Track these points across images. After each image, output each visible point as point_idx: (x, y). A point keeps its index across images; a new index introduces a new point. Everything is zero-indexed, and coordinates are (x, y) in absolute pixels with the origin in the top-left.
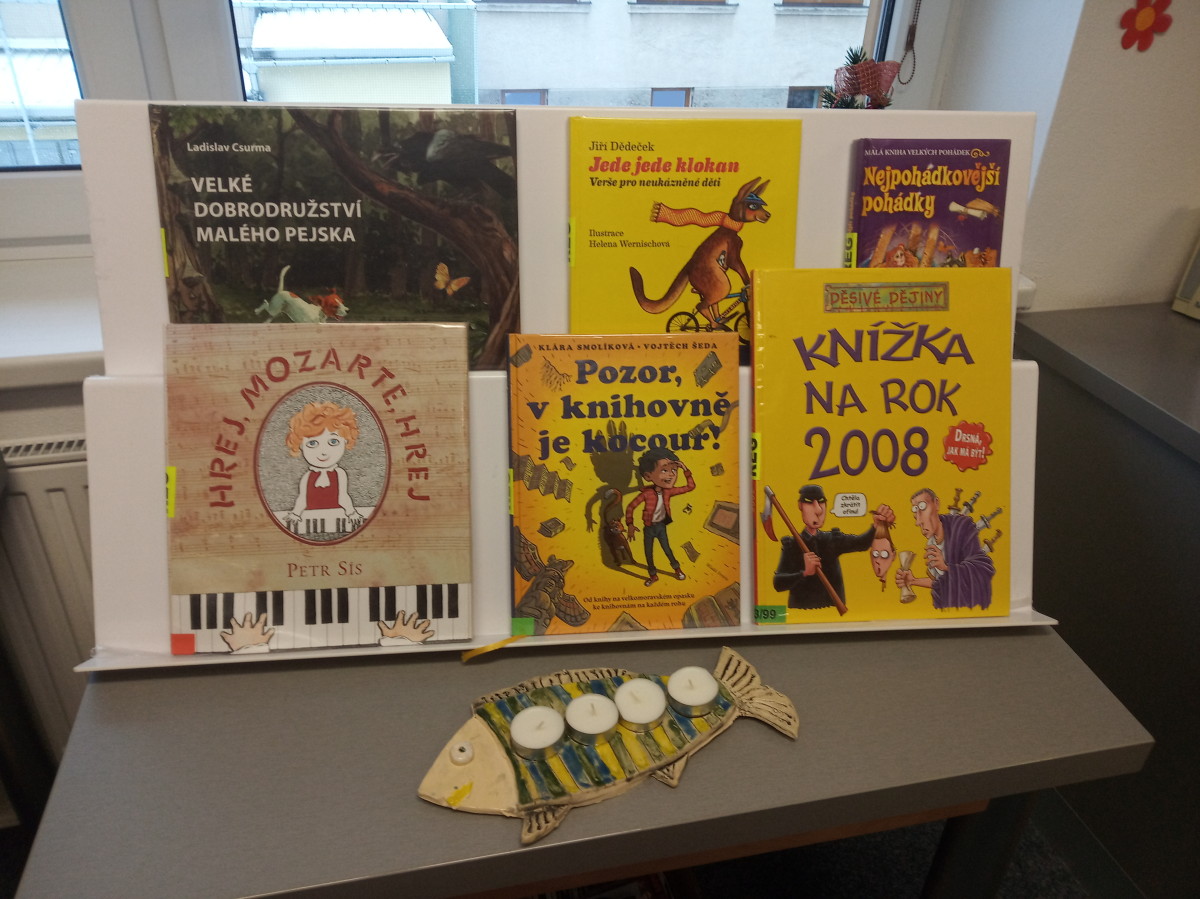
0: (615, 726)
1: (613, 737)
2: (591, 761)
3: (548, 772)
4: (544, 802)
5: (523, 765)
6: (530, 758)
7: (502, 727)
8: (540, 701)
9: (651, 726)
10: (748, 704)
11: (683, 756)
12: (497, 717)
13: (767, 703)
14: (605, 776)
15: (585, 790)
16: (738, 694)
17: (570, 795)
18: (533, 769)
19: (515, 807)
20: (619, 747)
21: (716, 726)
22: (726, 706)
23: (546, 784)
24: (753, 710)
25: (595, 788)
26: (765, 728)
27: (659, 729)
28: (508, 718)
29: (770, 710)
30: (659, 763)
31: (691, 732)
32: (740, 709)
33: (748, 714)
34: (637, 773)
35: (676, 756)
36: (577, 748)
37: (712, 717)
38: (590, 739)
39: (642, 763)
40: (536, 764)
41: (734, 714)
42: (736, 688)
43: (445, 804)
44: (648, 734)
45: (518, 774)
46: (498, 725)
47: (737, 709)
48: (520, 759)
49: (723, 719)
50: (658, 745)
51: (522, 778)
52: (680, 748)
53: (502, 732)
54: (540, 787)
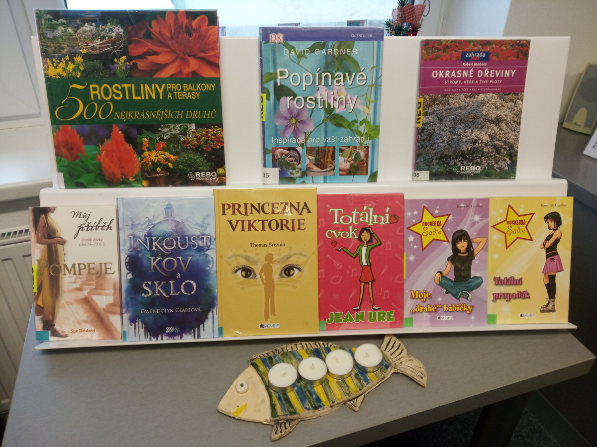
0: (325, 376)
1: (324, 382)
2: (311, 395)
3: (288, 400)
4: (285, 417)
5: (274, 395)
6: (278, 391)
7: (264, 373)
8: (285, 359)
9: (345, 376)
10: (399, 366)
11: (362, 394)
12: (261, 367)
13: (410, 365)
14: (319, 404)
15: (307, 411)
16: (394, 360)
17: (299, 414)
18: (279, 398)
19: (269, 419)
20: (327, 387)
21: (381, 378)
22: (387, 367)
23: (286, 407)
24: (402, 369)
25: (313, 411)
27: (349, 378)
28: (268, 368)
29: (411, 369)
30: (348, 398)
31: (367, 381)
32: (395, 368)
33: (399, 371)
34: (336, 403)
35: (357, 394)
36: (304, 387)
37: (379, 372)
38: (311, 382)
39: (339, 397)
40: (281, 395)
41: (391, 371)
42: (393, 356)
43: (231, 415)
45: (271, 400)
46: (262, 372)
47: (393, 368)
48: (273, 392)
49: (385, 374)
50: (348, 387)
51: (274, 403)
52: (360, 390)
53: (264, 377)
54: (283, 409)
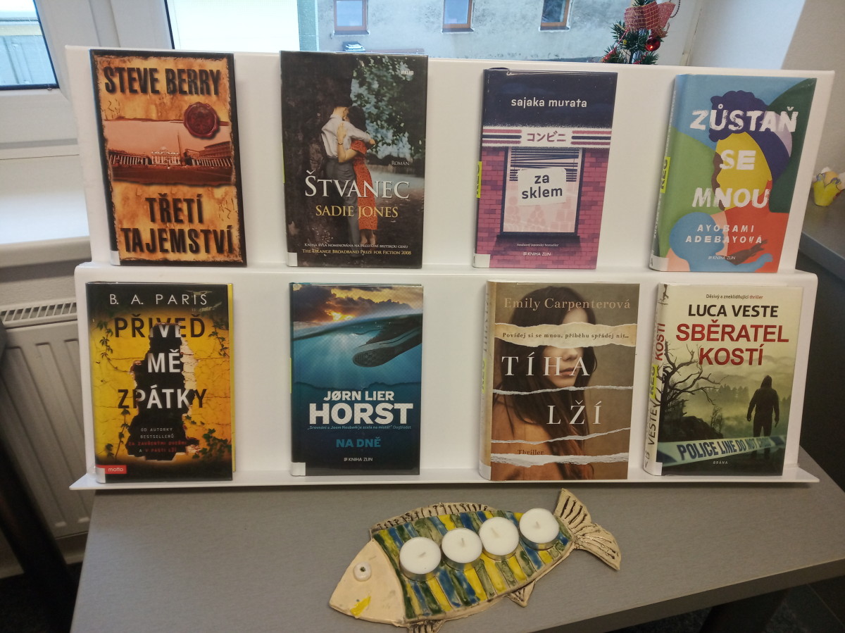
0: (480, 556)
6: (414, 579)
9: (507, 557)
10: (582, 540)
11: (531, 582)
17: (445, 612)
20: (482, 571)
21: (557, 558)
23: (426, 603)
24: (585, 545)
25: (463, 607)
27: (513, 559)
28: (398, 544)
32: (575, 543)
37: (554, 549)
44: (504, 563)
45: (405, 592)
46: (390, 549)
47: (573, 544)
48: (406, 579)
49: (563, 552)
50: (512, 572)
51: (408, 596)
54: (422, 605)
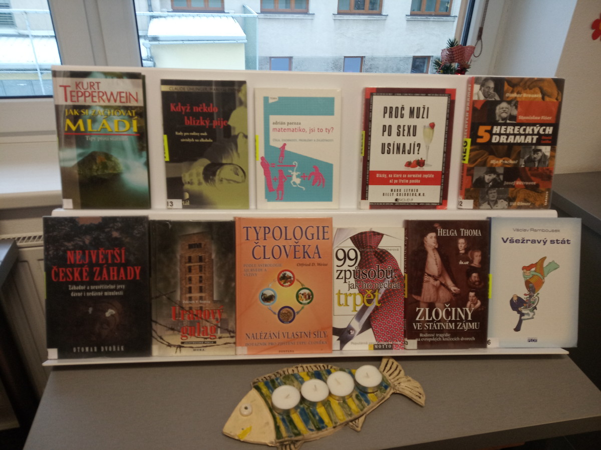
0: (328, 397)
1: (326, 403)
2: (314, 415)
4: (289, 439)
5: (278, 417)
6: (282, 413)
7: (267, 396)
8: (287, 382)
9: (346, 397)
11: (363, 415)
12: (264, 390)
13: (408, 385)
14: (322, 425)
16: (392, 381)
17: (303, 435)
18: (283, 420)
19: (274, 441)
21: (381, 398)
22: (386, 387)
23: (290, 429)
25: (316, 432)
26: (407, 400)
27: (350, 399)
29: (410, 390)
30: (350, 418)
31: (368, 401)
32: (394, 389)
34: (339, 424)
35: (360, 415)
36: (307, 409)
37: (378, 393)
38: (314, 404)
39: (341, 418)
40: (285, 417)
41: (390, 391)
42: (392, 377)
43: (237, 438)
44: (344, 402)
45: (275, 422)
47: (392, 389)
49: (385, 394)
51: (278, 425)
52: (362, 410)
53: (267, 399)
